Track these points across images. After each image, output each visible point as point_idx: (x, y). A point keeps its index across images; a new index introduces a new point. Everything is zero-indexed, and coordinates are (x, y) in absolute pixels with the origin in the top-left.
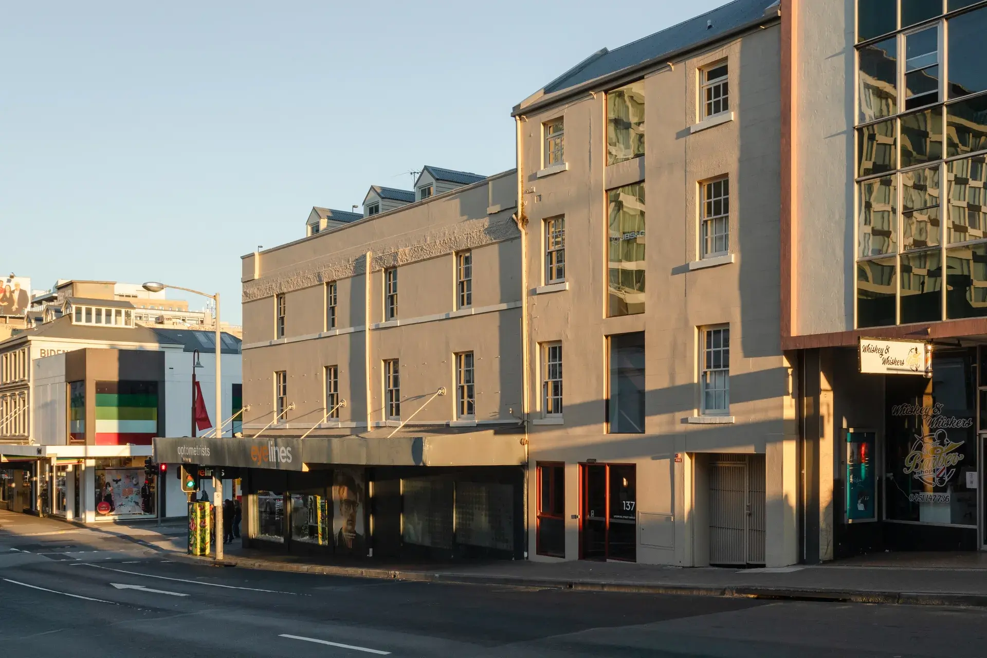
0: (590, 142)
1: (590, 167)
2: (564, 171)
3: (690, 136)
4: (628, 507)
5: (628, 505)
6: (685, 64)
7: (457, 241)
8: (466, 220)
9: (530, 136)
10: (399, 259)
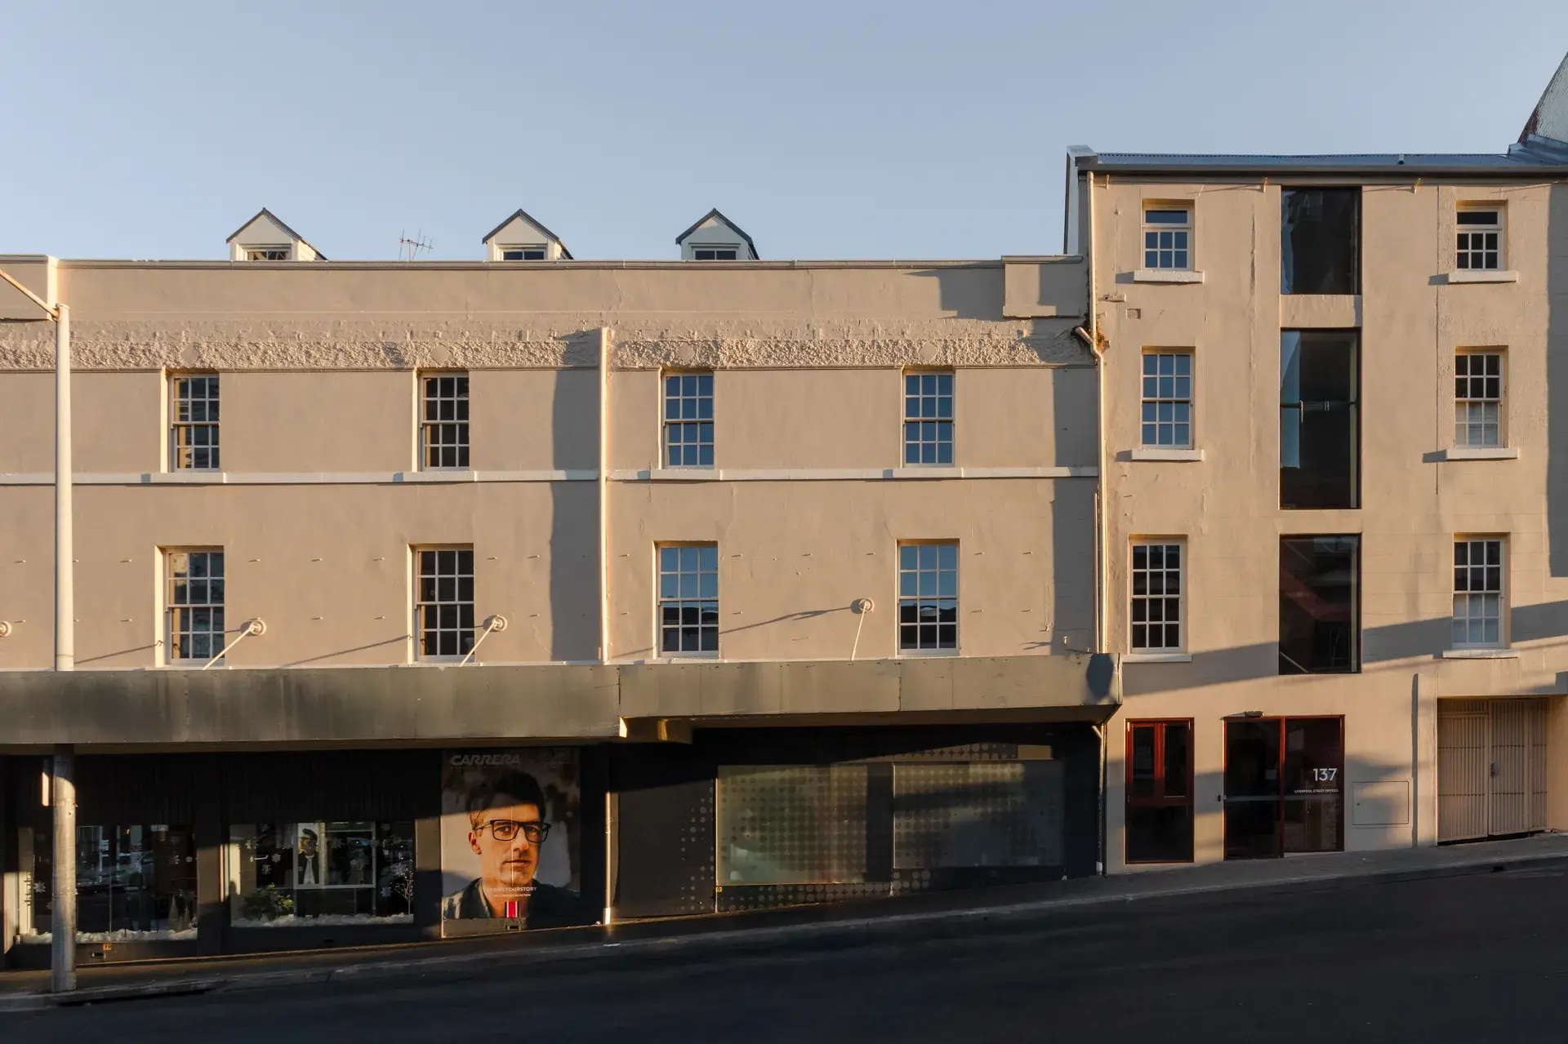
0: (1252, 253)
1: (1252, 287)
2: (1198, 283)
3: (1446, 286)
4: (1323, 777)
5: (1324, 773)
6: (1438, 190)
7: (914, 349)
8: (953, 317)
9: (1116, 213)
10: (721, 356)
